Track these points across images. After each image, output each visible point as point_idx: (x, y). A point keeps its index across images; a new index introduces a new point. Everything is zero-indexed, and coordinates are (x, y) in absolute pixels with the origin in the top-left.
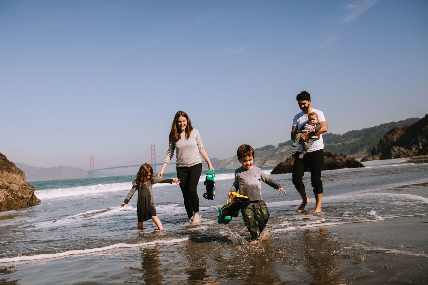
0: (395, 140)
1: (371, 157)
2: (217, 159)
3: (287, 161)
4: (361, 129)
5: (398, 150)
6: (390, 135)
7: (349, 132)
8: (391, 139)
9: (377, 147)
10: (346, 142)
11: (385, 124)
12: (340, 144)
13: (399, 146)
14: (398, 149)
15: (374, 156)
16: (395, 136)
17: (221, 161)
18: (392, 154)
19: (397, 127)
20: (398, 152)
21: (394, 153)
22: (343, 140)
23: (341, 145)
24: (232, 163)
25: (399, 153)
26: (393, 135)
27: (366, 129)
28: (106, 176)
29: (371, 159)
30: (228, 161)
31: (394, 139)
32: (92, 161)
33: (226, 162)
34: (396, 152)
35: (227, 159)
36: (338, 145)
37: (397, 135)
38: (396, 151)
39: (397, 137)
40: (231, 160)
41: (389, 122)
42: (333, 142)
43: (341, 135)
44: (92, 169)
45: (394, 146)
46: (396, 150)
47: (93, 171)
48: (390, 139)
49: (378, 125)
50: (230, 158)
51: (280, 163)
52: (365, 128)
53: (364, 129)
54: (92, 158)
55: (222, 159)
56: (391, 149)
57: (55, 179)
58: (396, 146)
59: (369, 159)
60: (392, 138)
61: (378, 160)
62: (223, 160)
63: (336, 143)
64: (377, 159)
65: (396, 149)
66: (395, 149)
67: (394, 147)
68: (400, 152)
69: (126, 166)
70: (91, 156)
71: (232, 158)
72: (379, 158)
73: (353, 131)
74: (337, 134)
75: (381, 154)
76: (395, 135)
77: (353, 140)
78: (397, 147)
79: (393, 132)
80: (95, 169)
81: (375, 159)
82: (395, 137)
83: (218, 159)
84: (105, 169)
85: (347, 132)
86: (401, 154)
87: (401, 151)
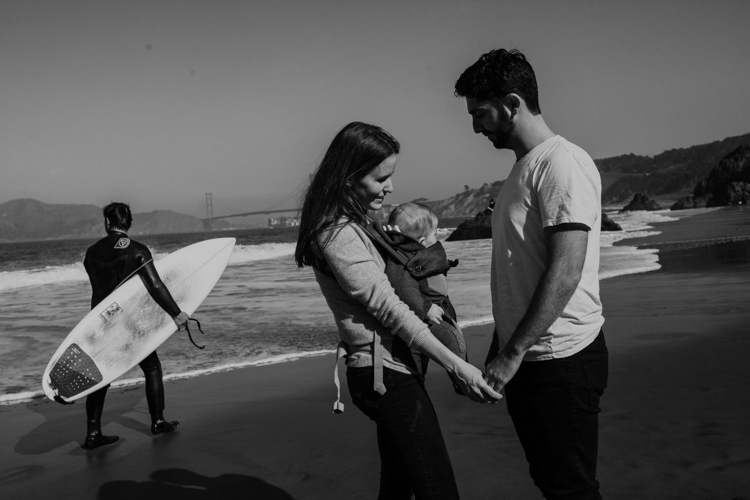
0: (740, 170)
1: (691, 200)
2: (425, 200)
3: (477, 219)
4: (689, 147)
5: (742, 188)
6: (732, 160)
7: (667, 152)
8: (733, 166)
9: (706, 182)
10: (661, 171)
11: (733, 138)
12: (647, 174)
13: (745, 182)
14: (742, 186)
15: (696, 200)
16: (741, 162)
17: (433, 204)
18: (729, 196)
19: (745, 145)
20: (741, 193)
21: (735, 194)
22: (655, 166)
23: (648, 176)
24: (452, 207)
25: (744, 194)
26: (736, 160)
27: (698, 146)
28: (233, 229)
29: (691, 205)
30: (445, 204)
31: (738, 167)
32: (209, 202)
33: (441, 206)
34: (738, 193)
35: (443, 201)
36: (645, 175)
37: (744, 160)
38: (738, 191)
39: (744, 164)
40: (450, 202)
41: (741, 134)
42: (634, 171)
43: (650, 158)
44: (210, 216)
45: (736, 181)
46: (738, 188)
47: (212, 220)
48: (731, 167)
49: (721, 140)
50: (449, 199)
51: (464, 223)
52: (696, 145)
53: (694, 146)
54: (209, 197)
55: (435, 200)
56: (729, 187)
57: (148, 232)
58: (738, 182)
59: (686, 205)
60: (735, 165)
61: (702, 207)
62: (436, 202)
63: (641, 171)
64: (702, 204)
65: (738, 186)
66: (736, 186)
67: (734, 183)
68: (745, 192)
69: (268, 210)
70: (207, 194)
71: (452, 198)
72: (705, 204)
73: (674, 150)
74: (644, 155)
75: (711, 195)
76: (741, 160)
77: (672, 167)
78: (741, 183)
79: (737, 155)
80: (215, 216)
81: (698, 205)
82: (741, 164)
83: (428, 200)
84: (231, 216)
85: (662, 152)
86: (747, 196)
87: (747, 191)
